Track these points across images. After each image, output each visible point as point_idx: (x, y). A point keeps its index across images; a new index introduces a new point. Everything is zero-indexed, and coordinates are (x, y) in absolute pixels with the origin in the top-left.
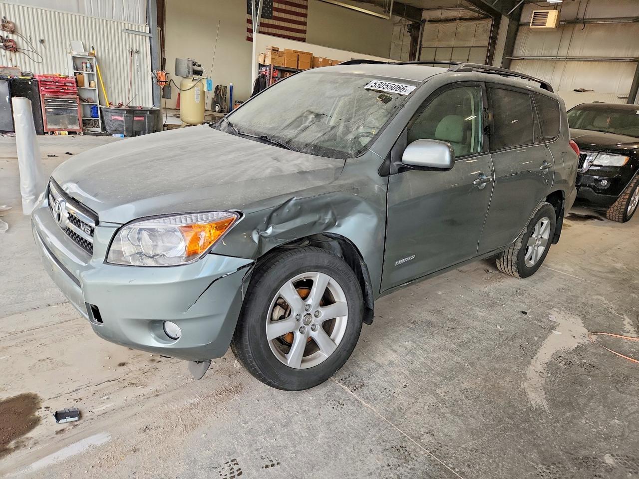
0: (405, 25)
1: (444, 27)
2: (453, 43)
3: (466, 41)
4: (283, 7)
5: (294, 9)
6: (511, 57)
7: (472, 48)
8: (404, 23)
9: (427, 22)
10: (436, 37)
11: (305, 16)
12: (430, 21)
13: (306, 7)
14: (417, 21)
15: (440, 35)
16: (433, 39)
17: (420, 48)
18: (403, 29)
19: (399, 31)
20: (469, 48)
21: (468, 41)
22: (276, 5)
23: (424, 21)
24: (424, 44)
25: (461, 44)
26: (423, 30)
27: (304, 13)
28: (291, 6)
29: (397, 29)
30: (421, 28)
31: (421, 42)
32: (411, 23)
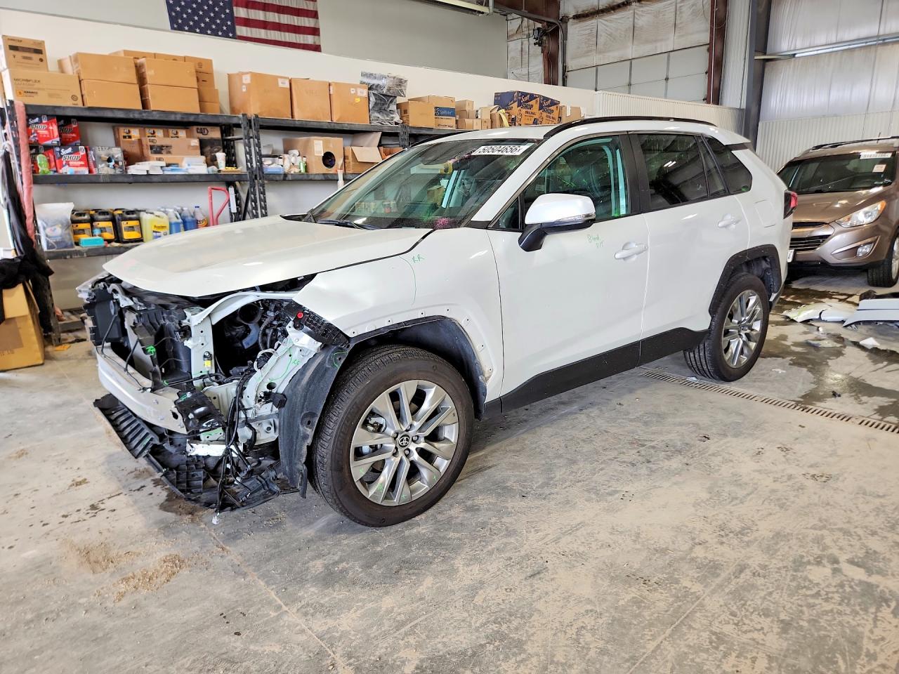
0: (528, 36)
1: (606, 23)
2: (630, 52)
3: (656, 41)
4: (259, 15)
5: (285, 19)
6: (765, 54)
7: (671, 53)
8: (527, 33)
9: (571, 20)
10: (594, 48)
11: (315, 31)
12: (577, 17)
13: (314, 15)
14: (552, 20)
15: (601, 40)
16: (588, 52)
17: (564, 74)
18: (526, 42)
19: (520, 49)
20: (666, 54)
21: (661, 40)
22: (241, 12)
23: (565, 20)
24: (571, 64)
25: (647, 49)
26: (565, 38)
27: (312, 25)
28: (278, 12)
29: (515, 46)
30: (560, 33)
31: (564, 61)
32: (539, 25)
